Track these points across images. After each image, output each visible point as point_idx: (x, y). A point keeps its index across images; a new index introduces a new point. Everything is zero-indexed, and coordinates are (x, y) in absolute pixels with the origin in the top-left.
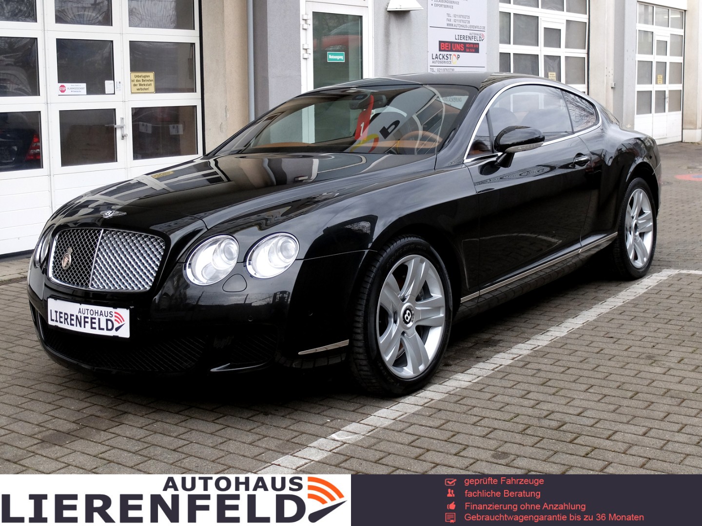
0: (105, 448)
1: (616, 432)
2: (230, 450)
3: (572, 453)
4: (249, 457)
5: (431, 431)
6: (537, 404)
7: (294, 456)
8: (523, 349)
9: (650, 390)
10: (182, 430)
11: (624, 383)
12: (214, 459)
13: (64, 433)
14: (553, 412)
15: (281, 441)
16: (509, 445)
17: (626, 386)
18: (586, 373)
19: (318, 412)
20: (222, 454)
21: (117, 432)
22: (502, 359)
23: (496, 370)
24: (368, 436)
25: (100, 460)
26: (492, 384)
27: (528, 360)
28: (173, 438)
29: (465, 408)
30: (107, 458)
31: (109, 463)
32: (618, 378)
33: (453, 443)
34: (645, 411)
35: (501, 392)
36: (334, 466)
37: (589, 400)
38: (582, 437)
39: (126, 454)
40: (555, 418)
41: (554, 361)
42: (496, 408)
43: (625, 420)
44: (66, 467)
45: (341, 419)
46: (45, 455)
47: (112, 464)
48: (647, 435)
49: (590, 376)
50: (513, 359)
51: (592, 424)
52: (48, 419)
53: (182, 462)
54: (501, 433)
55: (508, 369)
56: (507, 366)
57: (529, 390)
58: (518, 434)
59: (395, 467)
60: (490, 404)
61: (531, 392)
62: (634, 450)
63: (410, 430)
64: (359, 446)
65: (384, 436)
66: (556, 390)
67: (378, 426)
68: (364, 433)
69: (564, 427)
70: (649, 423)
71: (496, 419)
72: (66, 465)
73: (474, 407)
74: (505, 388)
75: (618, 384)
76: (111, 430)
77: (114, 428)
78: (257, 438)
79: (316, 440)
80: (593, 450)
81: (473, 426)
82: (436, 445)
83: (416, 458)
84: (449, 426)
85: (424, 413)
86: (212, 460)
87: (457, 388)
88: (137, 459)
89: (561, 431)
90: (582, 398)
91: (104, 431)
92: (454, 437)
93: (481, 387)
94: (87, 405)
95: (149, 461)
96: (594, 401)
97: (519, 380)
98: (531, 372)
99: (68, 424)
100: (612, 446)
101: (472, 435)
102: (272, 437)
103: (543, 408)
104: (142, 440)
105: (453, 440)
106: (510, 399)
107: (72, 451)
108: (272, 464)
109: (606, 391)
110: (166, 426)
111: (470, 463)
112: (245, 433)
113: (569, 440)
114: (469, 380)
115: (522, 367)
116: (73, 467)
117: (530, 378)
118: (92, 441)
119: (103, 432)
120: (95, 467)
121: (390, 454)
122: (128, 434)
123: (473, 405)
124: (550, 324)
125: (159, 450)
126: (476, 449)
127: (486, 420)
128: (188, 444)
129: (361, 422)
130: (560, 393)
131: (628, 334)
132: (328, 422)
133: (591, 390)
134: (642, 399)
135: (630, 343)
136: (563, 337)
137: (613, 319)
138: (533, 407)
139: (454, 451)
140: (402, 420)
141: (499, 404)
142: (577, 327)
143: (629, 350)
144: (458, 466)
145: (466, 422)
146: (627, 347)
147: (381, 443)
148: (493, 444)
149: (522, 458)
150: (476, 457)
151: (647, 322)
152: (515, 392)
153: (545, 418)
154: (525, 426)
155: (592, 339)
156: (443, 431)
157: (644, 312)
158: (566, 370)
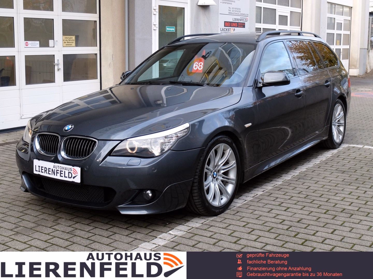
0: (50, 237)
1: (318, 231)
2: (116, 239)
3: (295, 243)
4: (126, 243)
5: (221, 230)
6: (276, 216)
7: (150, 243)
8: (268, 186)
9: (335, 209)
10: (91, 228)
12: (108, 244)
13: (28, 228)
14: (284, 220)
15: (143, 235)
16: (262, 238)
17: (322, 207)
18: (301, 199)
19: (162, 219)
20: (112, 241)
21: (56, 228)
22: (258, 191)
23: (254, 197)
24: (188, 232)
25: (48, 243)
26: (253, 205)
27: (271, 192)
28: (86, 232)
29: (239, 218)
30: (52, 243)
31: (52, 245)
32: (318, 202)
34: (332, 220)
35: (258, 209)
37: (303, 214)
38: (300, 234)
39: (61, 240)
40: (286, 223)
41: (285, 193)
42: (255, 218)
43: (322, 225)
45: (174, 223)
46: (18, 240)
47: (54, 246)
49: (303, 201)
50: (263, 191)
51: (305, 227)
52: (20, 221)
53: (91, 245)
54: (257, 231)
55: (261, 198)
56: (260, 195)
57: (272, 208)
58: (267, 232)
60: (252, 216)
62: (327, 241)
63: (210, 229)
64: (183, 237)
65: (196, 232)
66: (286, 208)
67: (193, 227)
68: (186, 231)
69: (290, 229)
71: (255, 224)
72: (30, 246)
73: (244, 217)
74: (259, 207)
75: (318, 205)
76: (53, 227)
77: (55, 226)
78: (130, 233)
79: (161, 234)
80: (306, 241)
81: (243, 228)
82: (224, 237)
83: (214, 245)
84: (231, 227)
88: (67, 243)
89: (289, 231)
90: (299, 213)
91: (50, 227)
92: (234, 233)
93: (247, 206)
94: (40, 213)
95: (74, 245)
96: (306, 215)
97: (267, 203)
98: (272, 199)
99: (30, 224)
100: (315, 239)
101: (243, 232)
102: (138, 232)
103: (280, 218)
104: (69, 233)
105: (232, 235)
106: (262, 213)
107: (33, 238)
108: (138, 247)
109: (312, 209)
110: (83, 225)
112: (124, 229)
113: (293, 236)
114: (241, 202)
115: (268, 196)
116: (34, 247)
117: (272, 202)
120: (45, 247)
121: (200, 242)
122: (62, 229)
125: (79, 239)
127: (250, 224)
128: (94, 235)
129: (185, 225)
130: (288, 210)
131: (323, 178)
132: (168, 224)
133: (304, 209)
134: (330, 214)
135: (324, 183)
136: (289, 180)
137: (315, 171)
138: (274, 217)
139: (234, 241)
140: (206, 224)
141: (256, 216)
142: (296, 175)
143: (324, 187)
144: (236, 249)
145: (240, 225)
146: (322, 186)
147: (195, 236)
148: (254, 237)
149: (269, 245)
150: (245, 245)
151: (332, 173)
152: (265, 209)
153: (280, 223)
154: (270, 228)
155: (304, 181)
156: (227, 230)
157: (331, 167)
158: (291, 198)
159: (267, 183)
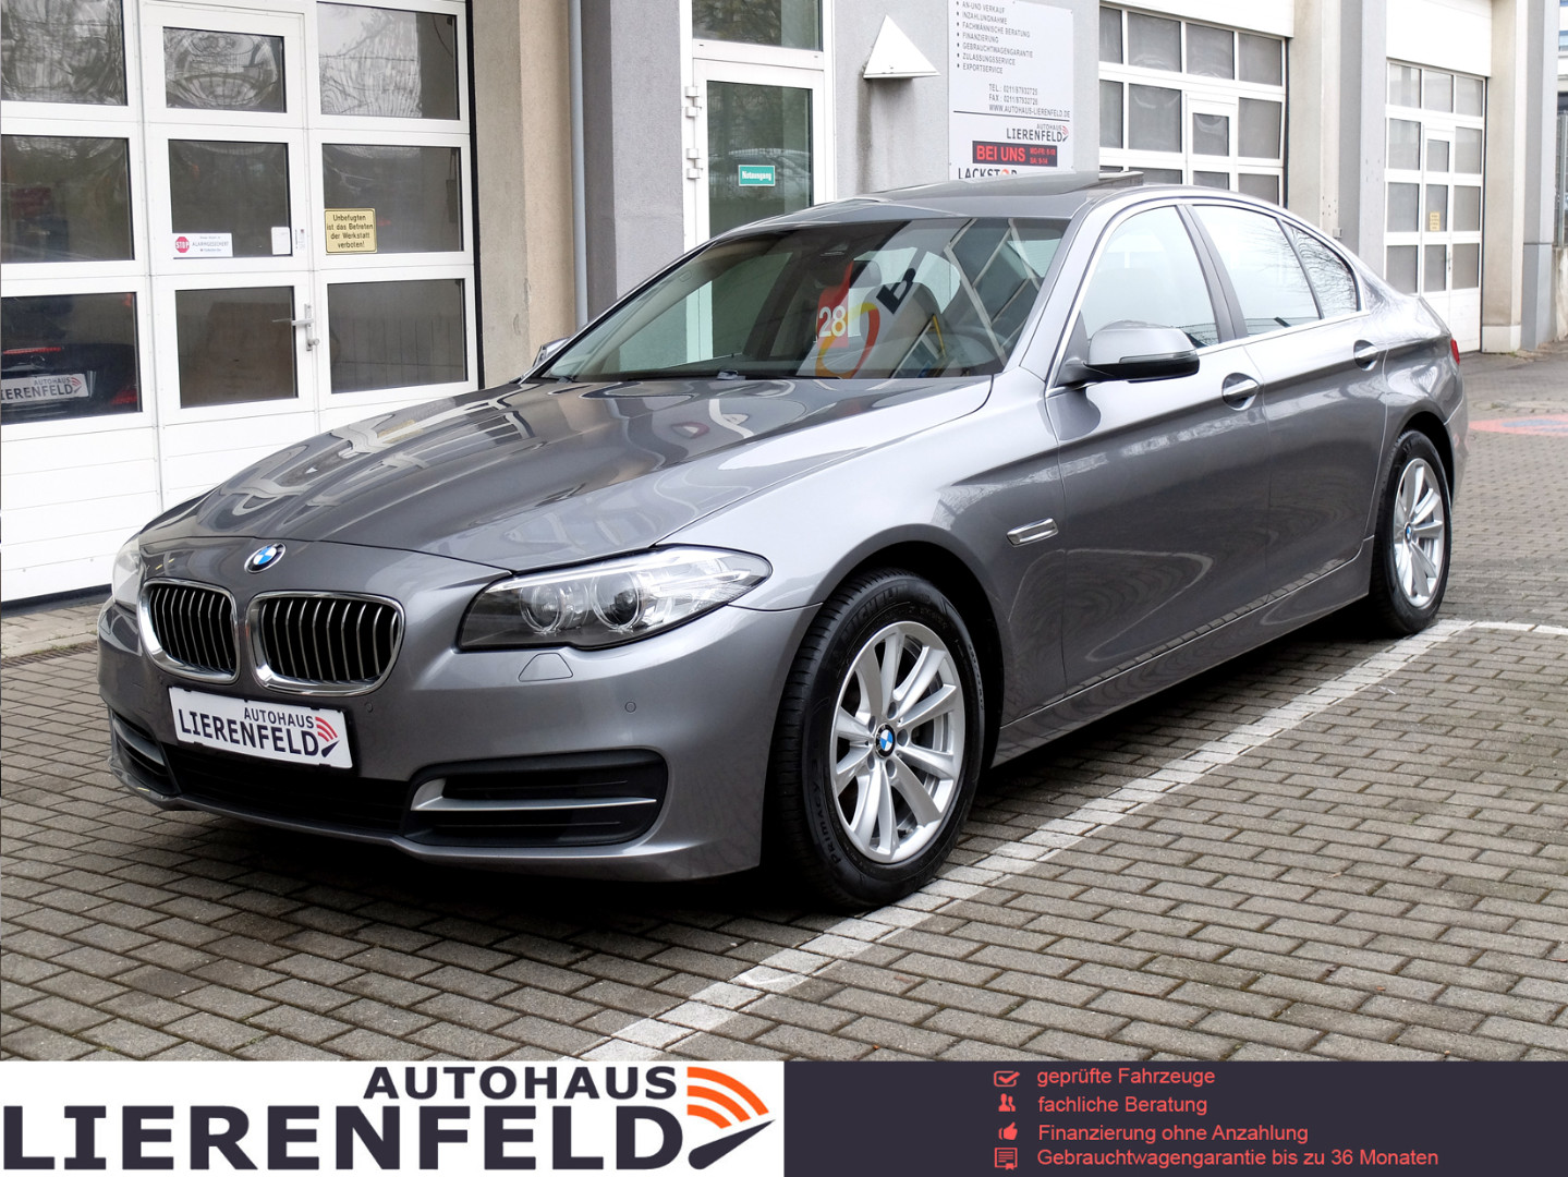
0: (260, 1005)
1: (1339, 966)
2: (525, 1009)
3: (1247, 1013)
4: (564, 1024)
5: (950, 966)
6: (1172, 908)
7: (660, 1022)
8: (1144, 790)
9: (1410, 876)
10: (425, 966)
11: (1357, 862)
12: (490, 1026)
13: (174, 970)
14: (1205, 925)
15: (633, 990)
16: (1111, 995)
17: (1360, 870)
18: (1275, 841)
19: (711, 926)
20: (507, 1016)
22: (1102, 812)
23: (1087, 835)
24: (817, 978)
25: (250, 1029)
26: (1079, 865)
27: (1155, 813)
28: (405, 983)
29: (1022, 917)
30: (267, 1027)
31: (268, 1037)
32: (1344, 851)
33: (995, 991)
34: (1398, 921)
35: (1098, 883)
36: (741, 1041)
37: (1282, 899)
38: (1268, 977)
39: (305, 1016)
40: (1211, 937)
41: (1210, 815)
42: (1086, 918)
43: (1358, 942)
44: (179, 1045)
45: (760, 942)
46: (135, 1019)
47: (274, 1039)
48: (1402, 973)
49: (1286, 847)
50: (1123, 812)
51: (1289, 949)
52: (144, 942)
53: (424, 1035)
54: (1095, 969)
55: (1115, 834)
56: (1113, 825)
57: (1157, 876)
58: (1132, 973)
59: (871, 1045)
60: (1074, 909)
61: (1161, 881)
62: (1378, 1005)
63: (905, 964)
64: (795, 998)
65: (849, 978)
66: (1213, 877)
67: (837, 955)
68: (808, 971)
69: (1229, 958)
70: (1408, 948)
71: (1086, 940)
72: (180, 1041)
73: (1041, 914)
74: (1105, 873)
75: (1344, 864)
77: (283, 961)
78: (584, 983)
79: (708, 987)
80: (1289, 1006)
81: (1038, 956)
82: (957, 995)
83: (918, 1025)
84: (987, 955)
85: (934, 928)
86: (486, 1030)
87: (1005, 874)
88: (328, 1028)
89: (1224, 965)
90: (1267, 894)
91: (262, 967)
92: (999, 980)
93: (1057, 870)
94: (227, 911)
95: (355, 1033)
96: (1293, 901)
97: (1137, 857)
98: (1160, 840)
99: (186, 954)
100: (1329, 996)
101: (1035, 974)
102: (615, 981)
103: (1187, 917)
104: (339, 987)
105: (994, 985)
106: (1117, 897)
107: (193, 1010)
108: (613, 1038)
109: (1318, 880)
110: (392, 957)
111: (1031, 1034)
112: (557, 971)
113: (1239, 984)
114: (1032, 857)
115: (1145, 828)
116: (194, 1047)
117: (1159, 852)
118: (233, 989)
119: (258, 970)
120: (239, 1045)
121: (861, 1016)
122: (310, 973)
123: (1038, 909)
124: (1202, 737)
125: (373, 1010)
126: (1043, 1004)
127: (1066, 941)
128: (436, 996)
129: (802, 948)
130: (1222, 884)
131: (1367, 757)
132: (734, 948)
133: (1286, 878)
134: (1393, 895)
135: (1372, 776)
136: (1229, 765)
138: (1164, 914)
139: (997, 1010)
140: (888, 943)
141: (1094, 908)
142: (1260, 743)
143: (1368, 791)
144: (1006, 1041)
145: (1023, 946)
146: (1363, 785)
147: (842, 993)
148: (1079, 993)
149: (1140, 1024)
150: (1044, 1022)
151: (1405, 733)
152: (1128, 882)
153: (1189, 937)
154: (1146, 955)
155: (1289, 768)
156: (974, 967)
157: (1400, 710)
158: (1235, 836)
159: (1139, 780)
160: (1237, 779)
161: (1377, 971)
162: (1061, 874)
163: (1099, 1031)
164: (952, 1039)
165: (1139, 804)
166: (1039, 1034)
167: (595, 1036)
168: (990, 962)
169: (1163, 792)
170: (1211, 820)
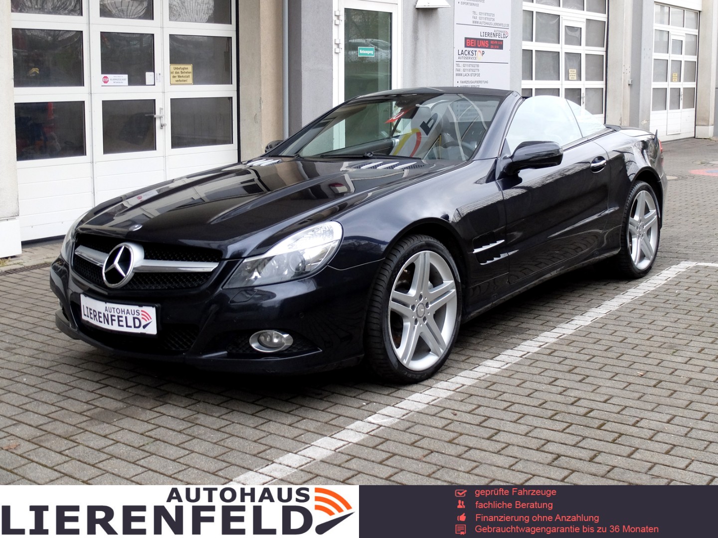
0: (150, 427)
1: (642, 419)
2: (271, 431)
3: (601, 439)
4: (289, 438)
5: (464, 415)
6: (564, 391)
7: (333, 438)
8: (549, 337)
9: (673, 378)
10: (224, 411)
11: (648, 371)
12: (255, 439)
13: (110, 410)
14: (580, 399)
15: (319, 423)
16: (539, 430)
17: (649, 375)
18: (611, 362)
19: (354, 395)
20: (263, 434)
21: (162, 412)
22: (530, 346)
23: (524, 357)
24: (403, 420)
25: (146, 438)
26: (520, 370)
27: (554, 347)
28: (215, 418)
29: (496, 394)
30: (154, 436)
31: (154, 441)
32: (642, 367)
33: (485, 427)
34: (668, 399)
35: (530, 379)
36: (371, 448)
37: (614, 388)
38: (610, 423)
39: (171, 432)
40: (582, 404)
41: (580, 349)
42: (525, 395)
43: (650, 408)
44: (114, 444)
45: (376, 402)
46: (94, 432)
47: (158, 442)
48: (671, 422)
49: (615, 364)
50: (540, 347)
51: (619, 410)
52: (96, 398)
53: (225, 442)
54: (530, 418)
55: (536, 357)
57: (556, 376)
58: (547, 420)
59: (429, 450)
60: (519, 390)
61: (558, 379)
62: (659, 437)
63: (443, 414)
64: (394, 429)
65: (418, 420)
66: (582, 377)
67: (412, 409)
68: (399, 417)
69: (591, 414)
70: (673, 411)
71: (525, 405)
73: (504, 393)
74: (533, 374)
75: (642, 372)
76: (155, 409)
77: (159, 408)
78: (296, 420)
79: (353, 423)
80: (620, 436)
81: (504, 412)
82: (467, 429)
83: (450, 442)
84: (480, 411)
85: (456, 398)
86: (253, 440)
87: (487, 374)
88: (181, 438)
89: (589, 417)
90: (607, 385)
91: (150, 410)
92: (486, 422)
93: (510, 373)
94: (132, 384)
95: (194, 440)
96: (620, 389)
97: (547, 367)
98: (557, 360)
99: (115, 403)
100: (638, 432)
101: (503, 420)
102: (311, 419)
103: (571, 395)
104: (186, 419)
105: (484, 424)
106: (539, 385)
107: (120, 429)
108: (312, 445)
109: (630, 379)
110: (208, 406)
111: (502, 447)
112: (285, 414)
113: (596, 426)
114: (499, 367)
115: (550, 354)
116: (121, 445)
117: (556, 365)
118: (139, 420)
119: (148, 411)
120: (142, 444)
121: (424, 437)
122: (172, 413)
123: (503, 390)
124: (574, 313)
125: (202, 430)
126: (507, 433)
127: (516, 405)
128: (230, 424)
129: (395, 406)
130: (586, 381)
131: (650, 324)
132: (364, 405)
133: (616, 378)
134: (665, 387)
135: (652, 332)
136: (587, 326)
137: (635, 309)
138: (560, 394)
139: (487, 436)
140: (435, 404)
141: (528, 390)
142: (601, 317)
143: (651, 339)
144: (491, 450)
145: (497, 407)
146: (649, 336)
147: (415, 427)
148: (523, 429)
149: (552, 443)
150: (508, 442)
151: (668, 313)
152: (543, 379)
153: (572, 404)
154: (554, 412)
155: (615, 328)
156: (475, 416)
157: (664, 303)
158: (591, 358)
159: (546, 332)
160: (591, 332)
161: (660, 422)
162: (512, 375)
163: (534, 447)
164: (466, 449)
165: (547, 343)
166: (506, 447)
167: (303, 444)
168: (482, 414)
169: (557, 338)
170: (580, 351)
